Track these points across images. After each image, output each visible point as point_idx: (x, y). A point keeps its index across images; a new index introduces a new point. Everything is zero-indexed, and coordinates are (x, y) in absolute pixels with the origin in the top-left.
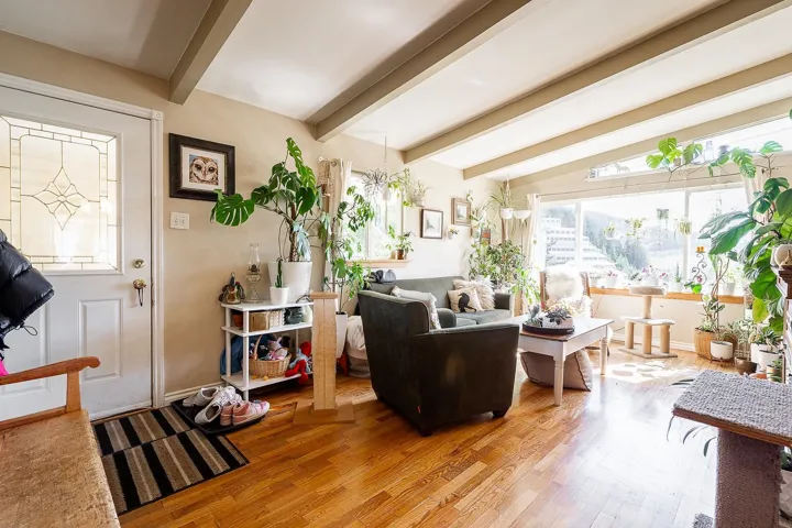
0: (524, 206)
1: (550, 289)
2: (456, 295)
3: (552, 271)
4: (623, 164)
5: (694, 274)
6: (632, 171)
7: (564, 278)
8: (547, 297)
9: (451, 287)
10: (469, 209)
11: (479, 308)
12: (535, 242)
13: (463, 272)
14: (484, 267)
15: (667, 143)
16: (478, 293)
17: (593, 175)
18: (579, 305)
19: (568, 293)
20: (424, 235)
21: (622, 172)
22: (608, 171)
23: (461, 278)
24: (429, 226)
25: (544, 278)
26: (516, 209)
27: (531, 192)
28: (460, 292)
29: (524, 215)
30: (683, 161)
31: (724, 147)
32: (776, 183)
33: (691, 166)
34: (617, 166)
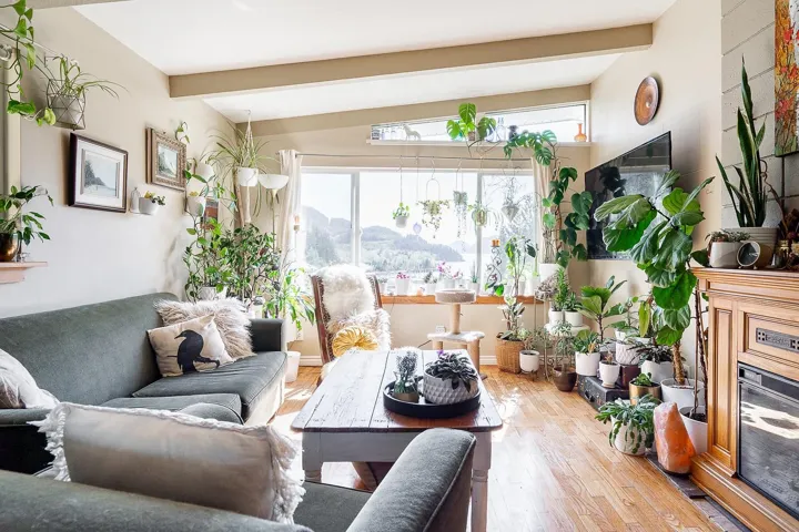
0: (277, 167)
1: (331, 302)
2: (170, 337)
3: (331, 273)
4: (413, 128)
5: (490, 272)
6: (422, 139)
7: (348, 284)
8: (327, 317)
9: (154, 318)
10: (181, 157)
11: (225, 357)
12: (296, 228)
13: (170, 284)
14: (214, 271)
15: (467, 109)
16: (219, 325)
17: (376, 136)
18: (375, 324)
19: (357, 307)
20: (79, 198)
21: (412, 138)
22: (394, 134)
23: (171, 296)
24: (90, 179)
25: (318, 285)
26: (262, 172)
27: (288, 147)
28: (176, 328)
29: (276, 183)
30: (477, 136)
31: (513, 128)
32: (569, 173)
33: (484, 143)
34: (406, 128)
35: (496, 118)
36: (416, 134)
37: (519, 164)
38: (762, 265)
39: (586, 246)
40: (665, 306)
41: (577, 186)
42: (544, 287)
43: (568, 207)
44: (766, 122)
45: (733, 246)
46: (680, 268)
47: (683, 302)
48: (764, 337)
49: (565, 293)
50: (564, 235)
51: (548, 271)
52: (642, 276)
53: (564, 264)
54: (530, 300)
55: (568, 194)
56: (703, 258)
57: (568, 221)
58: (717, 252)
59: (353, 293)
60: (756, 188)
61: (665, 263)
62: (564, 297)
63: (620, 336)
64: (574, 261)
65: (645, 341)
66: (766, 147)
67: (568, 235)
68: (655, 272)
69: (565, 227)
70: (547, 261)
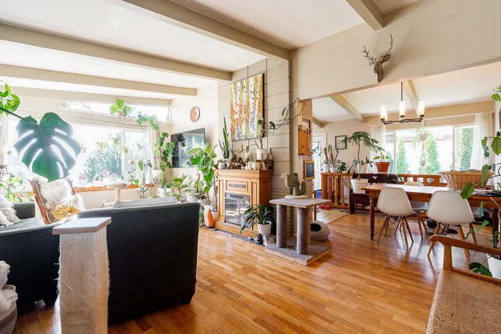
1: (47, 193)
4: (88, 104)
5: (130, 175)
8: (45, 201)
11: (8, 222)
15: (120, 101)
17: (65, 105)
18: (76, 202)
19: (63, 194)
21: (87, 109)
22: (76, 106)
30: (123, 114)
31: (140, 112)
32: (165, 135)
33: (126, 117)
34: (84, 105)
35: (132, 106)
36: (89, 107)
37: (143, 128)
38: (229, 168)
39: (171, 163)
40: (207, 180)
41: (168, 140)
42: (156, 180)
43: (164, 148)
44: (229, 131)
45: (223, 164)
46: (211, 169)
47: (211, 179)
48: (230, 185)
49: (165, 182)
50: (163, 158)
51: (157, 173)
52: (200, 172)
53: (163, 170)
54: (149, 185)
55: (165, 143)
56: (216, 167)
57: (164, 153)
58: (220, 165)
59: (59, 187)
60: (227, 148)
61: (207, 168)
62: (165, 183)
63: (188, 194)
64: (167, 169)
65: (197, 194)
66: (229, 138)
67: (164, 158)
68: (204, 171)
69: (163, 155)
70: (156, 169)
